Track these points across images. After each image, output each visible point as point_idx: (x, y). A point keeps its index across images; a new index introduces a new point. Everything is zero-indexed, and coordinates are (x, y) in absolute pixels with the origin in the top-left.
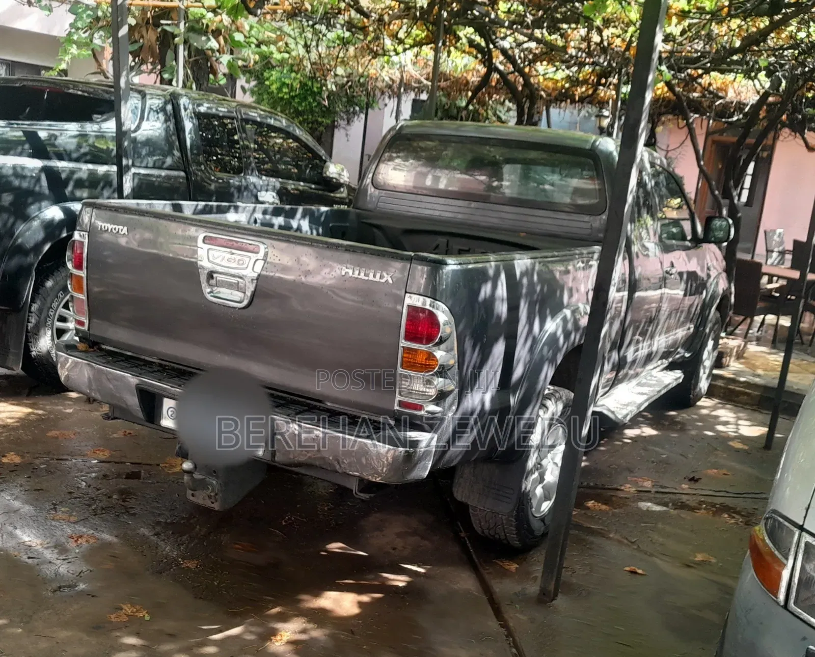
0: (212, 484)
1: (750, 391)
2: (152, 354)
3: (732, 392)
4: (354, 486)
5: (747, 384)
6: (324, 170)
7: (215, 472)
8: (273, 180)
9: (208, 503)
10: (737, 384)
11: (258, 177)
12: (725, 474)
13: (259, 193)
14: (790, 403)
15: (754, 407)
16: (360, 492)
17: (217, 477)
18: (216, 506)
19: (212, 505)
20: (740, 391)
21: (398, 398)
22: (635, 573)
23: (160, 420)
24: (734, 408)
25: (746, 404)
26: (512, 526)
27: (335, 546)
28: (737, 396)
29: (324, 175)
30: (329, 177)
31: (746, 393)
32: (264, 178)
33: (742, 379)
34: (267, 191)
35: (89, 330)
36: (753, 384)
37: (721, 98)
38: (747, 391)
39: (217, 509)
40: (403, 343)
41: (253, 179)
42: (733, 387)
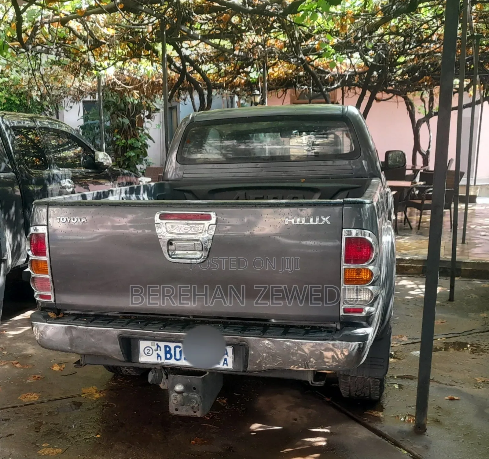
0: (194, 398)
1: (415, 265)
2: (113, 309)
3: (403, 267)
4: (310, 378)
5: (412, 261)
6: (96, 158)
7: (194, 388)
8: (66, 170)
9: (191, 413)
10: (405, 262)
11: (58, 169)
12: (442, 322)
13: (61, 181)
14: (444, 268)
15: (421, 275)
16: (314, 381)
17: (198, 392)
18: (199, 414)
19: (195, 414)
20: (407, 266)
21: (342, 307)
22: (453, 399)
23: (138, 359)
24: (409, 278)
25: (414, 274)
26: (377, 385)
27: (256, 427)
28: (407, 270)
29: (96, 161)
30: (99, 162)
31: (412, 266)
32: (61, 169)
33: (407, 258)
34: (65, 179)
35: (55, 301)
36: (416, 260)
37: (328, 73)
38: (413, 265)
39: (199, 416)
40: (344, 266)
41: (55, 171)
42: (403, 265)
